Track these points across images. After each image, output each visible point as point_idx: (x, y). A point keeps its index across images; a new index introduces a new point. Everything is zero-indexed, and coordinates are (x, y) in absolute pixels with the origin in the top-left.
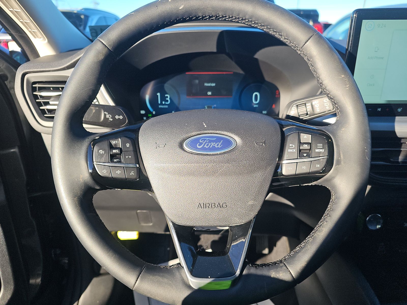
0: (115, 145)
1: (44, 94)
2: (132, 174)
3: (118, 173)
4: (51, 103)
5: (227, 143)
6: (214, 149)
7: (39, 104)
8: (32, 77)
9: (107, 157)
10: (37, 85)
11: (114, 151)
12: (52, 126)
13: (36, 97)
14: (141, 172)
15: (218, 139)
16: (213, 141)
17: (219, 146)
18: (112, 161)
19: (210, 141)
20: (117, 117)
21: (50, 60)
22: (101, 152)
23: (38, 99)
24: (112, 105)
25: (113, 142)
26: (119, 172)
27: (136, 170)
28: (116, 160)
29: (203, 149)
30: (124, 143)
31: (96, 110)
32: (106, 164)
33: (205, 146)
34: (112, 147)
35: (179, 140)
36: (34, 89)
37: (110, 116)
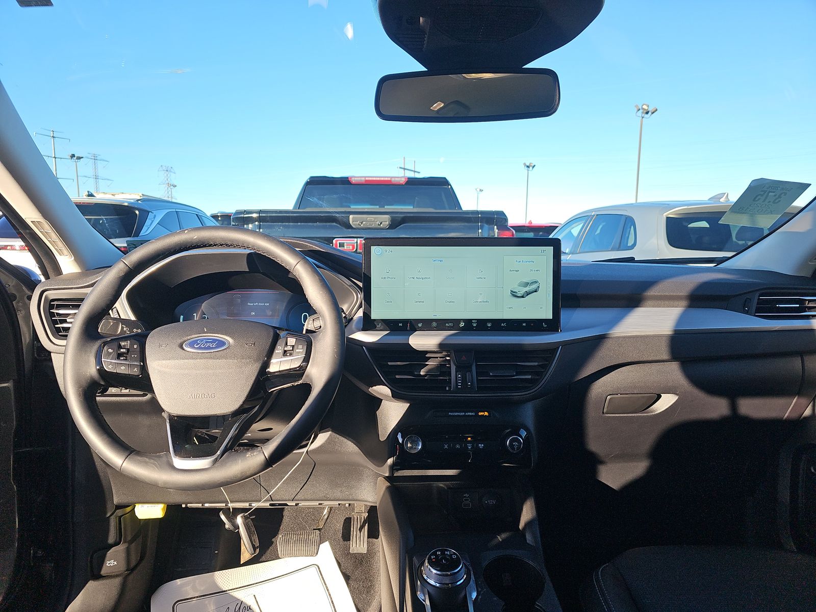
0: (124, 345)
1: (61, 312)
2: (136, 371)
3: (122, 370)
4: (68, 320)
5: (221, 343)
6: (209, 348)
7: (55, 322)
8: (51, 294)
9: (116, 356)
10: (55, 303)
11: (122, 350)
12: (65, 344)
13: (52, 315)
14: (144, 369)
15: (214, 341)
16: (209, 342)
17: (213, 346)
18: (118, 358)
19: (206, 342)
20: (135, 330)
21: (73, 278)
22: (110, 350)
23: (54, 316)
24: (133, 320)
25: (123, 344)
26: (123, 368)
27: (139, 367)
28: (122, 358)
29: (200, 348)
30: (132, 345)
31: (114, 323)
32: (113, 361)
33: (202, 346)
34: (120, 347)
35: (180, 341)
36: (51, 307)
37: (127, 329)
